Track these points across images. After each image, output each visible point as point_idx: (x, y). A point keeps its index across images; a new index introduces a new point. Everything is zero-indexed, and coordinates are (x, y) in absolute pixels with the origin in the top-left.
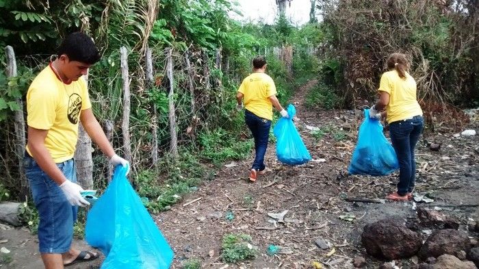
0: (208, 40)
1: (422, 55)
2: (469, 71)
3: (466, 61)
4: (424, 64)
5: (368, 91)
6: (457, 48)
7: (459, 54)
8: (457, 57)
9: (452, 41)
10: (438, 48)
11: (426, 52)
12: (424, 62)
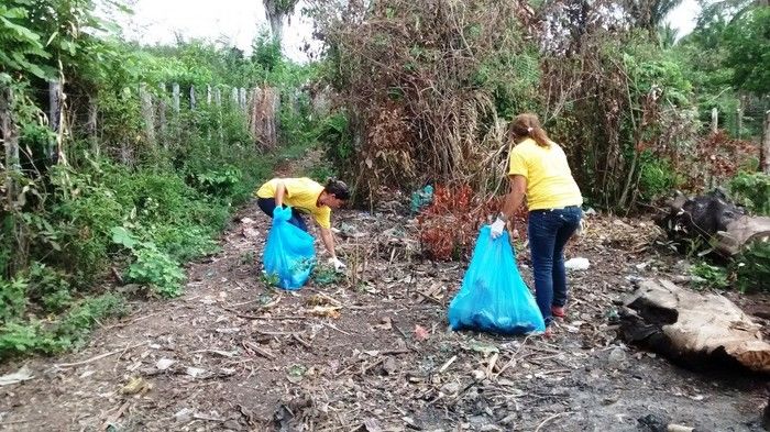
0: (31, 58)
1: (494, 110)
2: (573, 141)
3: (568, 124)
4: (498, 127)
5: (399, 175)
6: (554, 99)
7: (557, 110)
8: (555, 115)
9: (546, 86)
10: (521, 98)
11: (502, 106)
12: (497, 123)
